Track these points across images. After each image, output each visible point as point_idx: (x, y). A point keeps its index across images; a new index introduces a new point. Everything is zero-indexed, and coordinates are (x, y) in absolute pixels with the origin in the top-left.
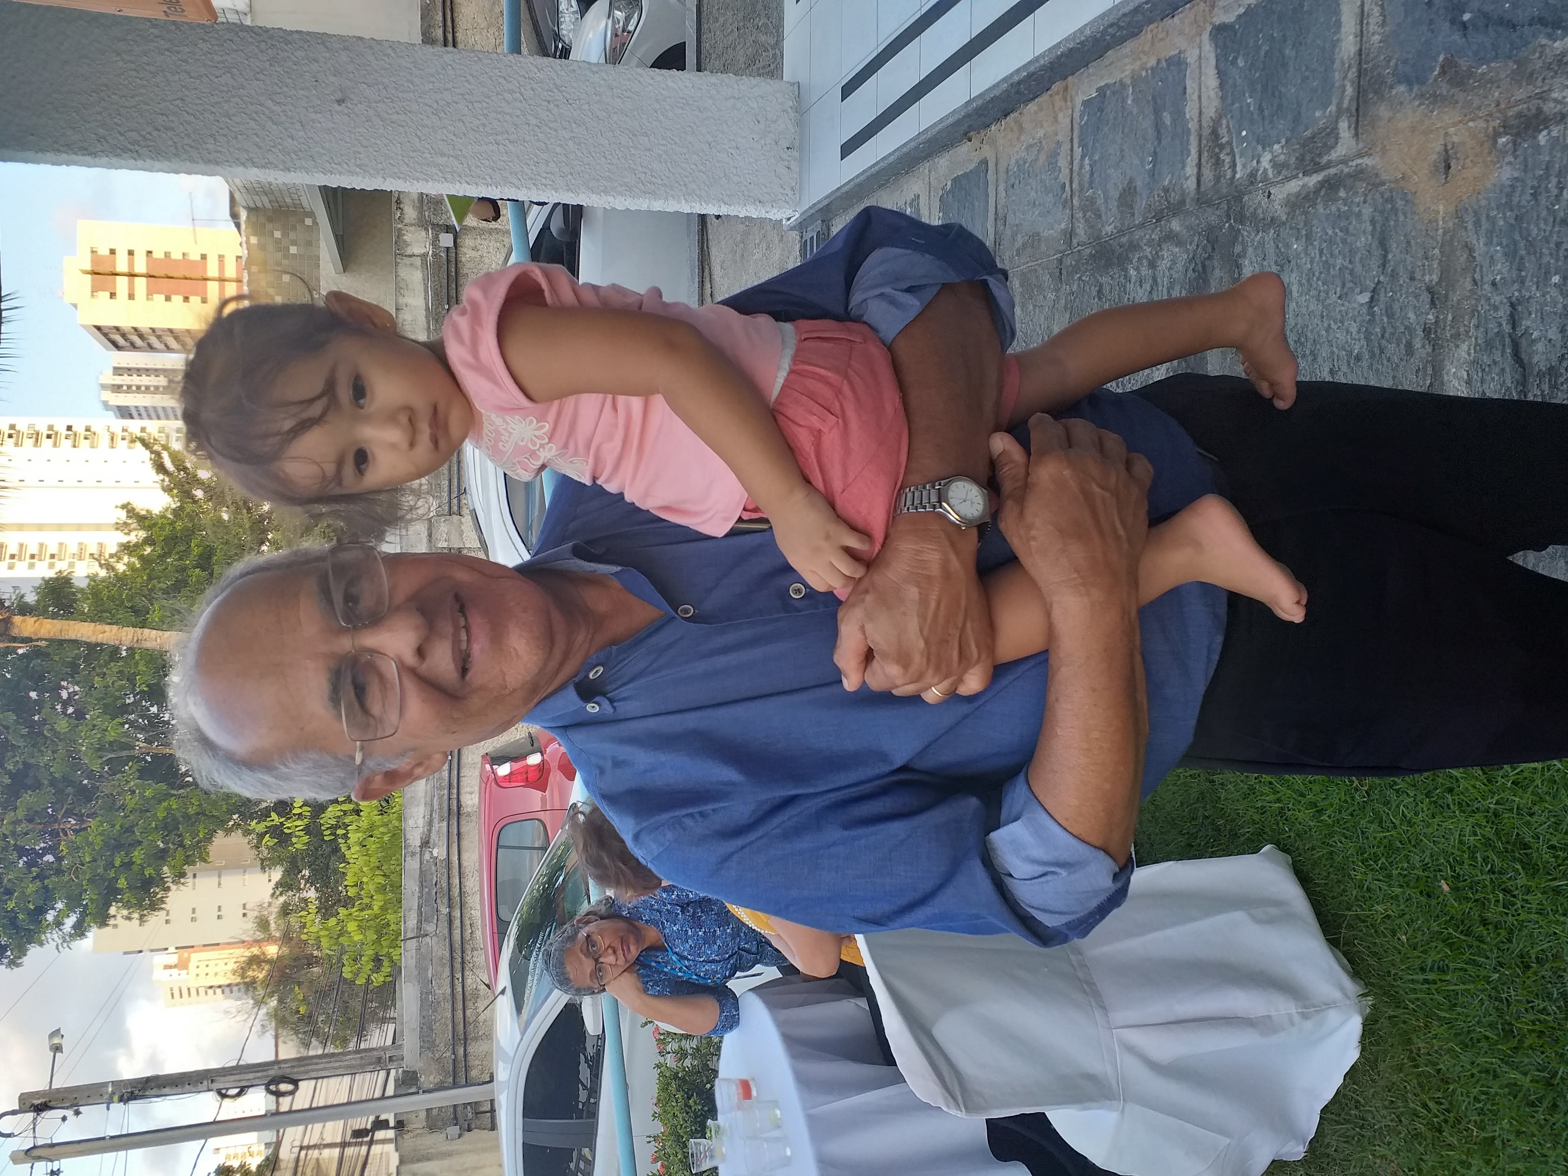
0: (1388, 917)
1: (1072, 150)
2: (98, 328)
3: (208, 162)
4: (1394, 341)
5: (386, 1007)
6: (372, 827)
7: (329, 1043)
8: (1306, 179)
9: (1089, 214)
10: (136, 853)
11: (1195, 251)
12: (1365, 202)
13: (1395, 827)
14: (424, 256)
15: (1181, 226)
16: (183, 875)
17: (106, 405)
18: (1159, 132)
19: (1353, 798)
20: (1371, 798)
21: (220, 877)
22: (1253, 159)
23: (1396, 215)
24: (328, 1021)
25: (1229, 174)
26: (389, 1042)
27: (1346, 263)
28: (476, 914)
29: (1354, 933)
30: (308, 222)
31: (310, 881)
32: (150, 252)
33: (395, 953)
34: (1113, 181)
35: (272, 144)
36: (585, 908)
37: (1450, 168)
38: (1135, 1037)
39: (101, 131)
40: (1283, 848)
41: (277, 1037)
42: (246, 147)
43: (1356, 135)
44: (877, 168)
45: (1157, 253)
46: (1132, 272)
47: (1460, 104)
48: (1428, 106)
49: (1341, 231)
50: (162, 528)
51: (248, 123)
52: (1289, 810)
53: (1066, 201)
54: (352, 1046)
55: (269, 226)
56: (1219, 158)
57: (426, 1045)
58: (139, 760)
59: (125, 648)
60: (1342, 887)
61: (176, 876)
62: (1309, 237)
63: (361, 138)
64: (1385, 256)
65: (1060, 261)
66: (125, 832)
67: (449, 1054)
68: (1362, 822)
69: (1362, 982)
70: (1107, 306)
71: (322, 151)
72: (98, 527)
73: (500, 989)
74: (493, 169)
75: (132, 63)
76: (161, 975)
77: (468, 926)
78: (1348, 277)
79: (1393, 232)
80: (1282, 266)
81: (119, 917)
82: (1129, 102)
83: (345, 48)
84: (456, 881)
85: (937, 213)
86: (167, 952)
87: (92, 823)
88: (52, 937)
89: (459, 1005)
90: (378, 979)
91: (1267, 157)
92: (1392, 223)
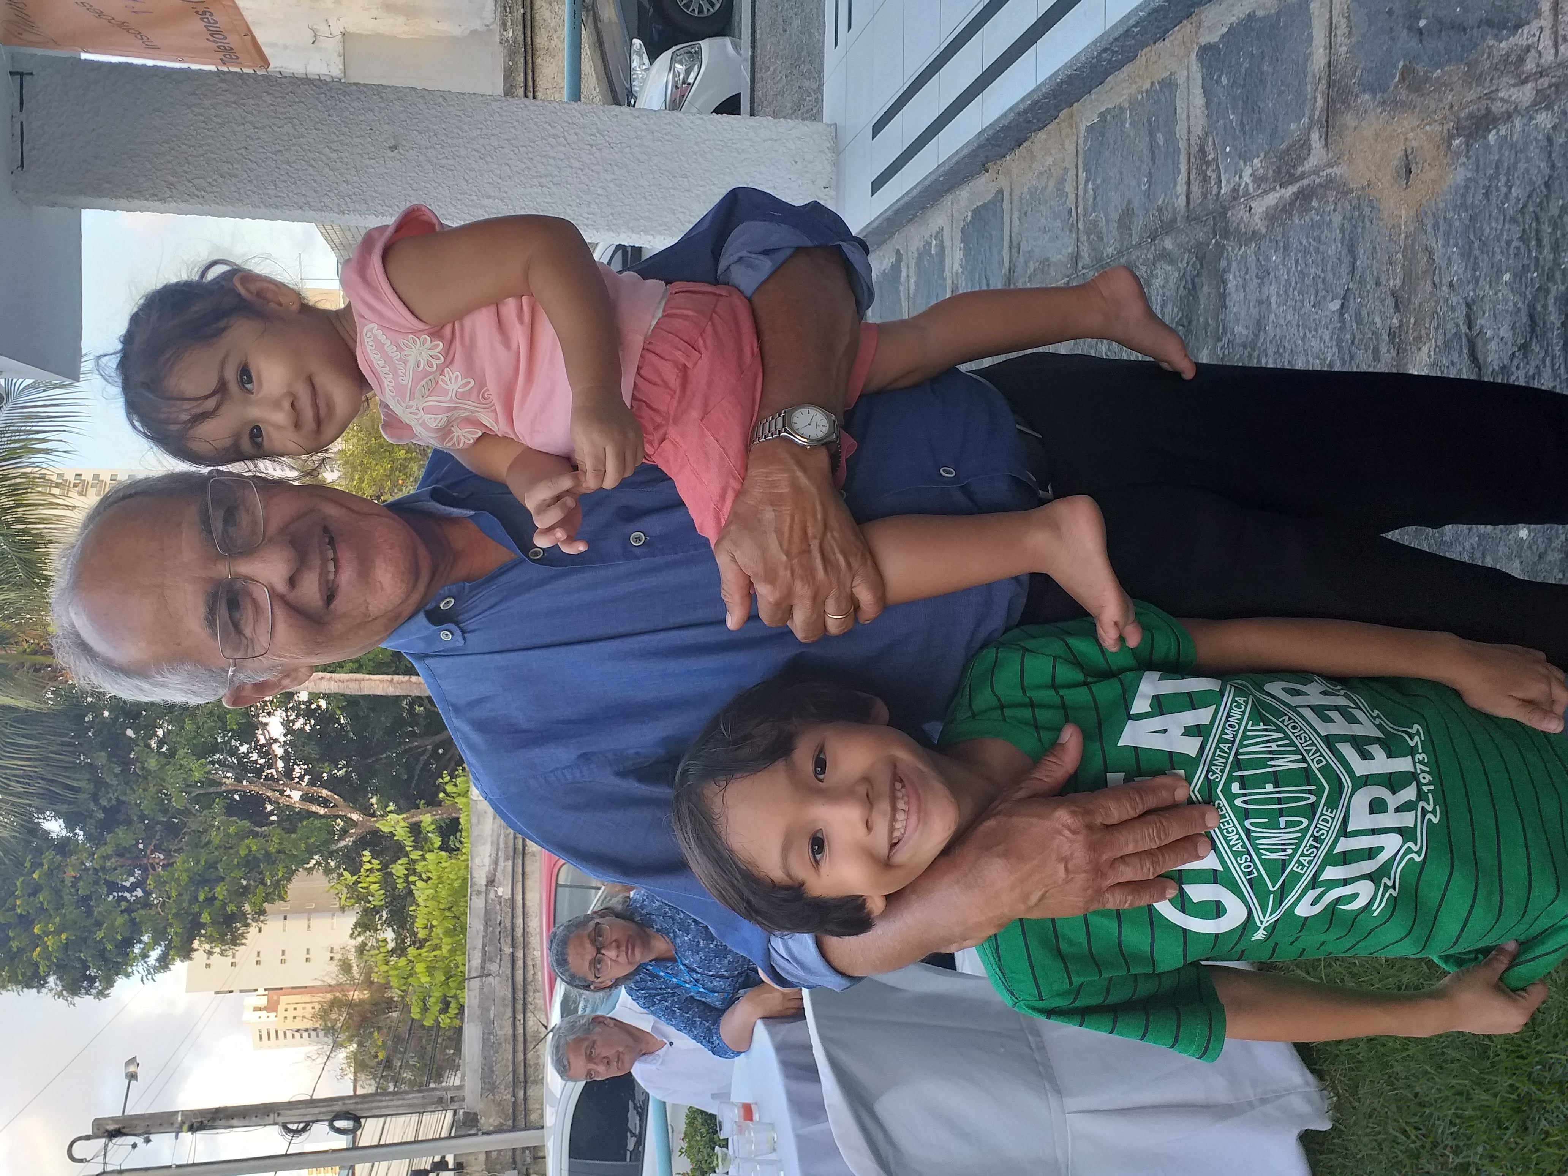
1: (1077, 175)
4: (1363, 347)
8: (1283, 191)
9: (1092, 236)
10: (219, 889)
11: (1185, 269)
12: (1335, 211)
15: (1173, 244)
16: (262, 912)
18: (1153, 153)
21: (309, 920)
22: (1236, 173)
23: (1363, 222)
24: (407, 1065)
25: (1215, 190)
27: (1319, 272)
28: (537, 954)
31: (389, 923)
33: (460, 994)
34: (1113, 204)
35: (328, 189)
37: (1411, 172)
39: (172, 179)
43: (1326, 145)
44: (902, 202)
45: (1151, 272)
47: (1418, 110)
48: (1389, 112)
49: (1314, 240)
51: (307, 170)
53: (1072, 225)
56: (1206, 175)
57: (488, 1087)
58: (228, 797)
61: (256, 913)
62: (1286, 248)
63: (411, 182)
64: (1354, 264)
66: (209, 869)
67: (509, 1096)
71: (374, 194)
75: (201, 115)
76: (251, 1017)
77: (531, 967)
78: (1320, 285)
79: (1360, 239)
80: (1262, 279)
81: (201, 950)
82: (1127, 125)
83: (399, 99)
84: (519, 921)
85: (959, 245)
86: (257, 993)
87: (179, 859)
88: (139, 969)
89: (520, 1047)
90: (445, 1020)
91: (1248, 171)
92: (1360, 230)
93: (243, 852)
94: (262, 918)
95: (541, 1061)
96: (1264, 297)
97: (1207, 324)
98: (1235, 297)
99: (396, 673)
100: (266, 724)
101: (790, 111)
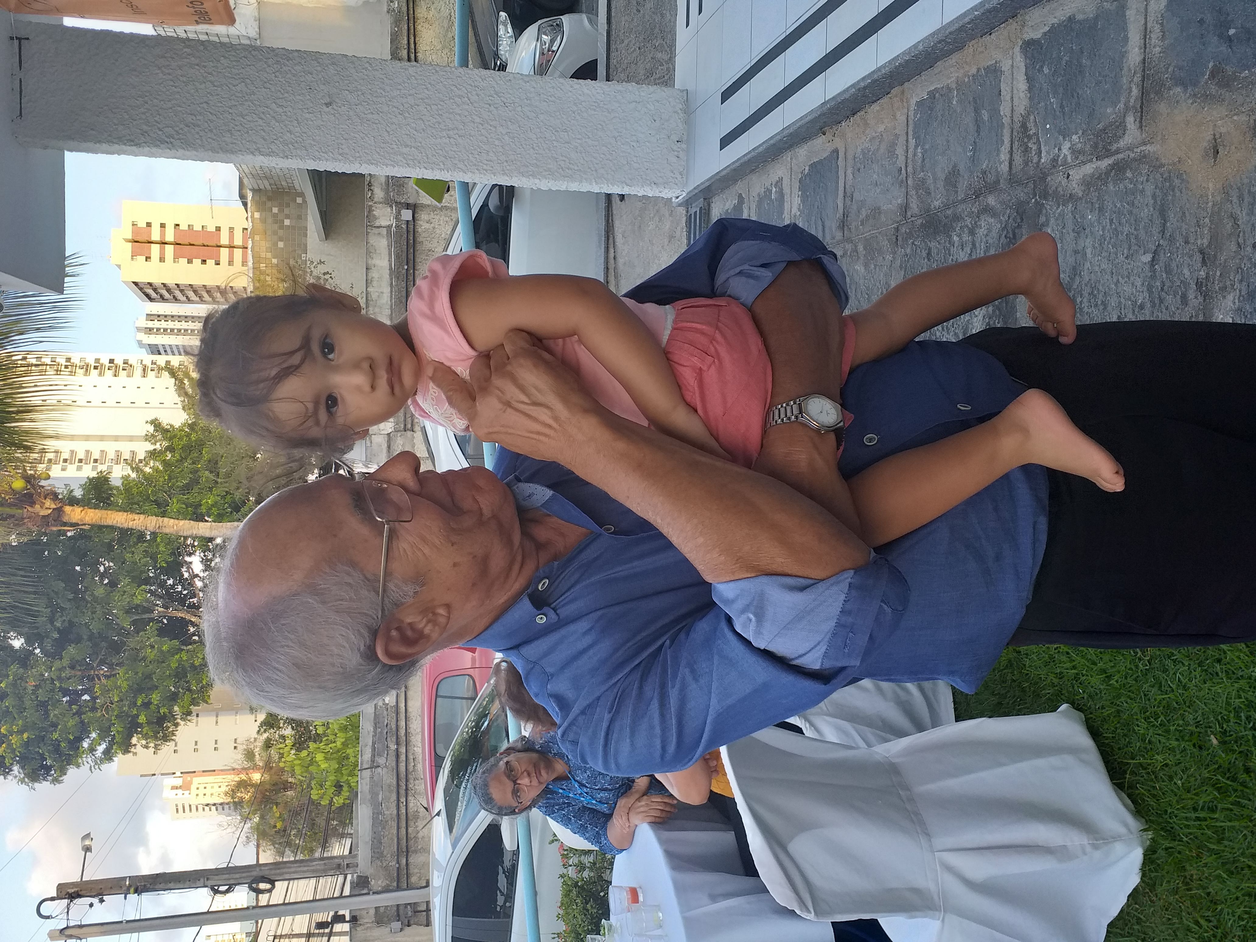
0: (1166, 765)
1: (907, 141)
2: (136, 284)
3: (226, 151)
4: (1172, 293)
5: (343, 824)
7: (299, 853)
8: (1099, 163)
9: (920, 191)
10: (154, 696)
11: (1006, 222)
12: (1147, 181)
13: (1173, 691)
14: (389, 227)
15: (996, 201)
16: (189, 713)
17: (140, 344)
18: (978, 127)
19: (1137, 667)
20: (1152, 666)
21: (217, 716)
22: (1055, 147)
23: (1173, 191)
24: (299, 834)
25: (1035, 160)
26: (347, 852)
27: (1133, 231)
28: (418, 750)
29: (1137, 778)
30: (299, 200)
31: (289, 722)
32: (178, 225)
33: (352, 780)
34: (940, 166)
35: (275, 138)
36: (505, 746)
37: (1218, 153)
38: (954, 859)
39: (145, 127)
40: (1077, 706)
41: (258, 846)
42: (255, 140)
43: (1141, 127)
44: (749, 156)
45: (976, 223)
46: (956, 238)
47: (1226, 102)
48: (1200, 103)
49: (1128, 204)
50: (181, 439)
51: (257, 121)
52: (1083, 676)
53: (902, 181)
54: (317, 855)
55: (269, 204)
56: (1027, 146)
57: (377, 855)
58: (158, 622)
59: (149, 533)
60: (1127, 740)
61: (184, 714)
62: (1101, 209)
63: (343, 133)
64: (1164, 225)
65: (897, 229)
66: (145, 679)
67: (394, 863)
68: (1145, 686)
69: (1144, 820)
70: (934, 266)
71: (312, 142)
72: (131, 438)
73: (436, 812)
74: (445, 157)
75: (170, 74)
76: (169, 794)
77: (412, 761)
78: (1133, 241)
79: (1171, 206)
80: (1078, 233)
81: (139, 746)
82: (954, 103)
83: (333, 64)
84: (402, 723)
85: (796, 192)
86: (174, 775)
87: (120, 671)
88: (87, 760)
89: (403, 824)
90: (338, 800)
91: (1067, 145)
92: (1170, 198)
93: (174, 665)
94: (189, 718)
96: (1080, 248)
100: (191, 563)
101: (644, 77)
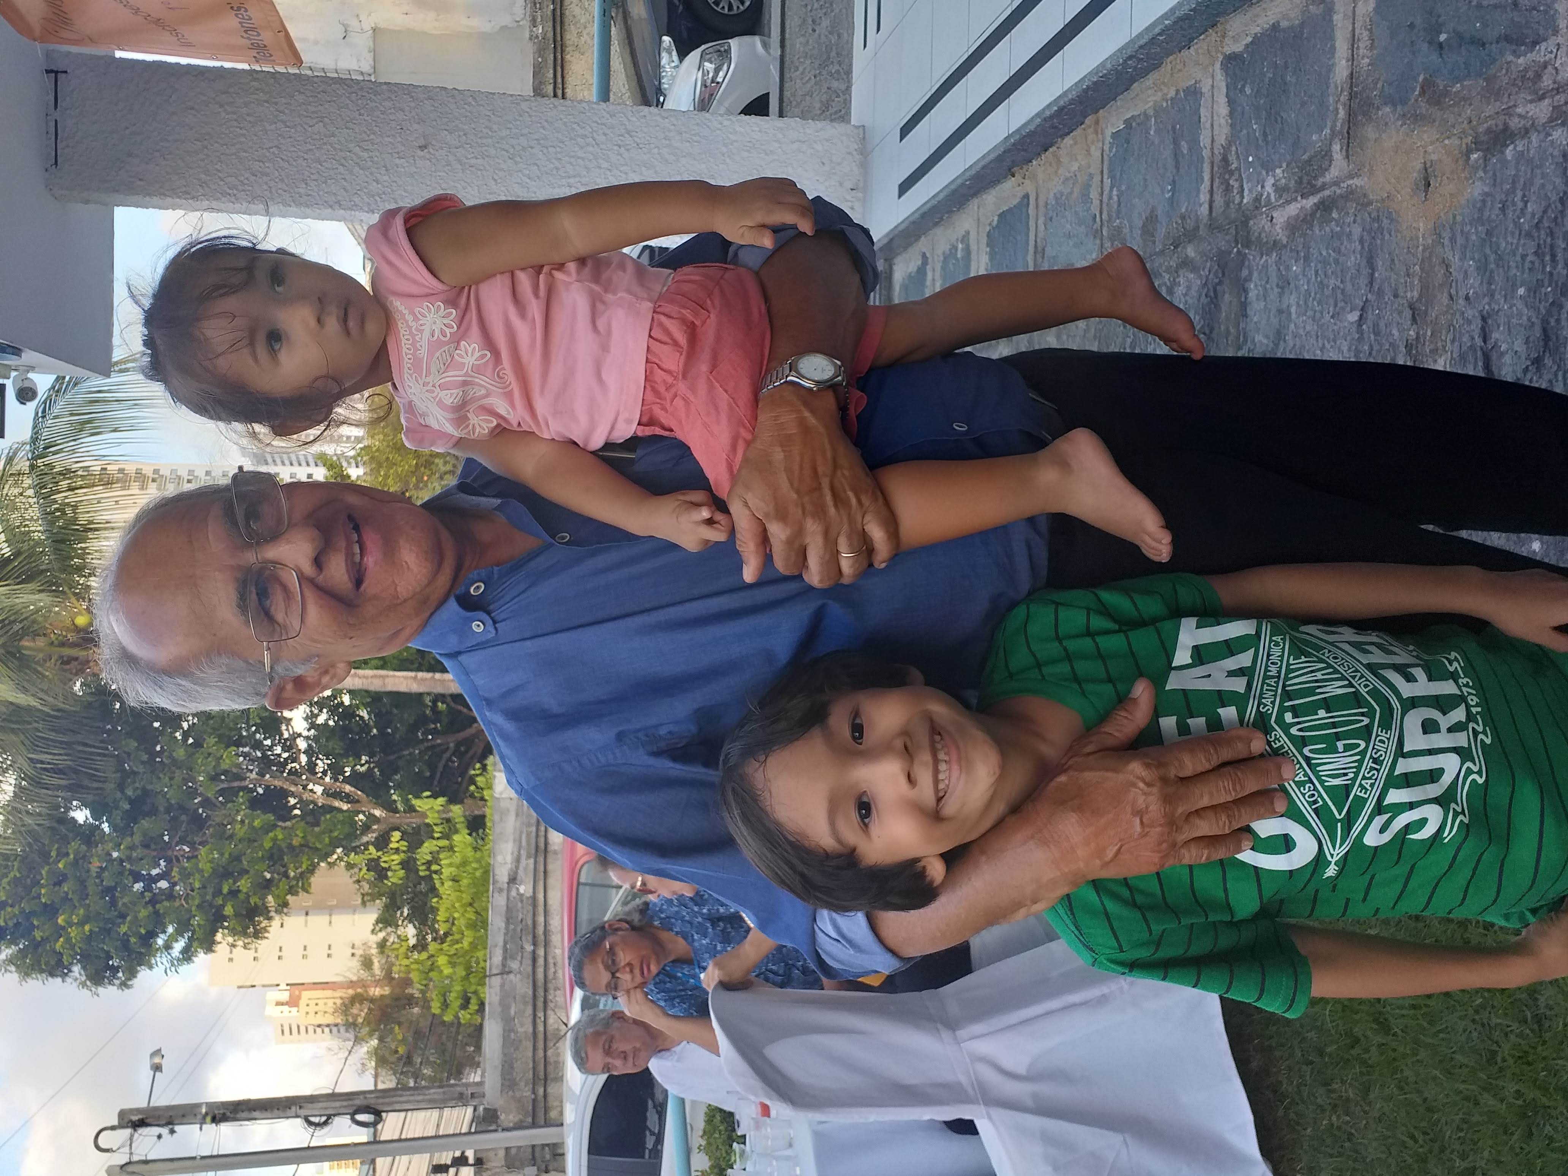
1: (1102, 181)
3: (300, 205)
6: (464, 863)
8: (1304, 201)
10: (243, 881)
11: (1207, 277)
12: (1355, 222)
15: (1195, 252)
18: (1177, 161)
21: (330, 916)
22: (1258, 183)
23: (1382, 234)
25: (1237, 199)
27: (1338, 283)
31: (410, 919)
33: (481, 990)
34: (1137, 211)
35: (358, 188)
37: (1429, 185)
39: (204, 177)
41: (376, 1076)
42: (334, 191)
43: (1347, 157)
44: (929, 206)
45: (1174, 280)
47: (1437, 123)
48: (1409, 125)
49: (1334, 251)
51: (337, 168)
53: (1096, 231)
56: (1229, 184)
57: (507, 1083)
58: (252, 791)
61: (279, 906)
62: (1306, 258)
63: (441, 182)
64: (1372, 275)
66: (233, 861)
67: (529, 1093)
75: (234, 113)
76: (273, 1011)
77: (551, 965)
78: (1340, 296)
79: (1379, 251)
80: (1283, 288)
81: (224, 943)
82: (1152, 133)
83: (430, 98)
84: (541, 919)
85: (985, 249)
86: (278, 988)
87: (203, 851)
88: (161, 961)
89: (541, 1045)
90: (464, 1016)
91: (1270, 181)
92: (1379, 242)
93: (267, 845)
94: (285, 910)
95: (561, 1059)
96: (1284, 306)
97: (1228, 332)
98: (1256, 308)
99: (419, 669)
100: (291, 719)
101: (819, 112)
